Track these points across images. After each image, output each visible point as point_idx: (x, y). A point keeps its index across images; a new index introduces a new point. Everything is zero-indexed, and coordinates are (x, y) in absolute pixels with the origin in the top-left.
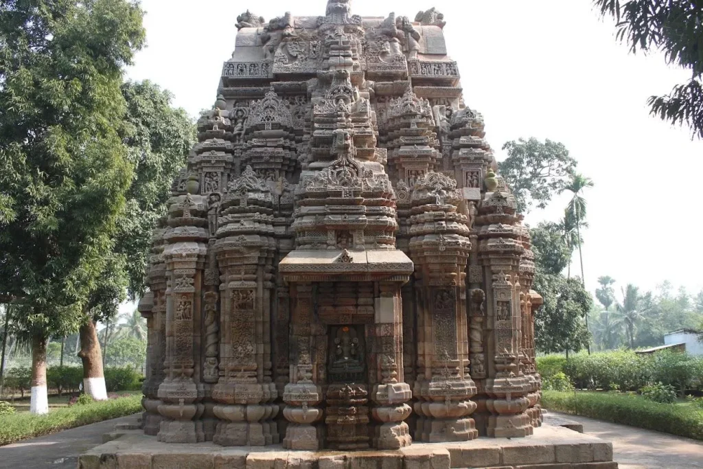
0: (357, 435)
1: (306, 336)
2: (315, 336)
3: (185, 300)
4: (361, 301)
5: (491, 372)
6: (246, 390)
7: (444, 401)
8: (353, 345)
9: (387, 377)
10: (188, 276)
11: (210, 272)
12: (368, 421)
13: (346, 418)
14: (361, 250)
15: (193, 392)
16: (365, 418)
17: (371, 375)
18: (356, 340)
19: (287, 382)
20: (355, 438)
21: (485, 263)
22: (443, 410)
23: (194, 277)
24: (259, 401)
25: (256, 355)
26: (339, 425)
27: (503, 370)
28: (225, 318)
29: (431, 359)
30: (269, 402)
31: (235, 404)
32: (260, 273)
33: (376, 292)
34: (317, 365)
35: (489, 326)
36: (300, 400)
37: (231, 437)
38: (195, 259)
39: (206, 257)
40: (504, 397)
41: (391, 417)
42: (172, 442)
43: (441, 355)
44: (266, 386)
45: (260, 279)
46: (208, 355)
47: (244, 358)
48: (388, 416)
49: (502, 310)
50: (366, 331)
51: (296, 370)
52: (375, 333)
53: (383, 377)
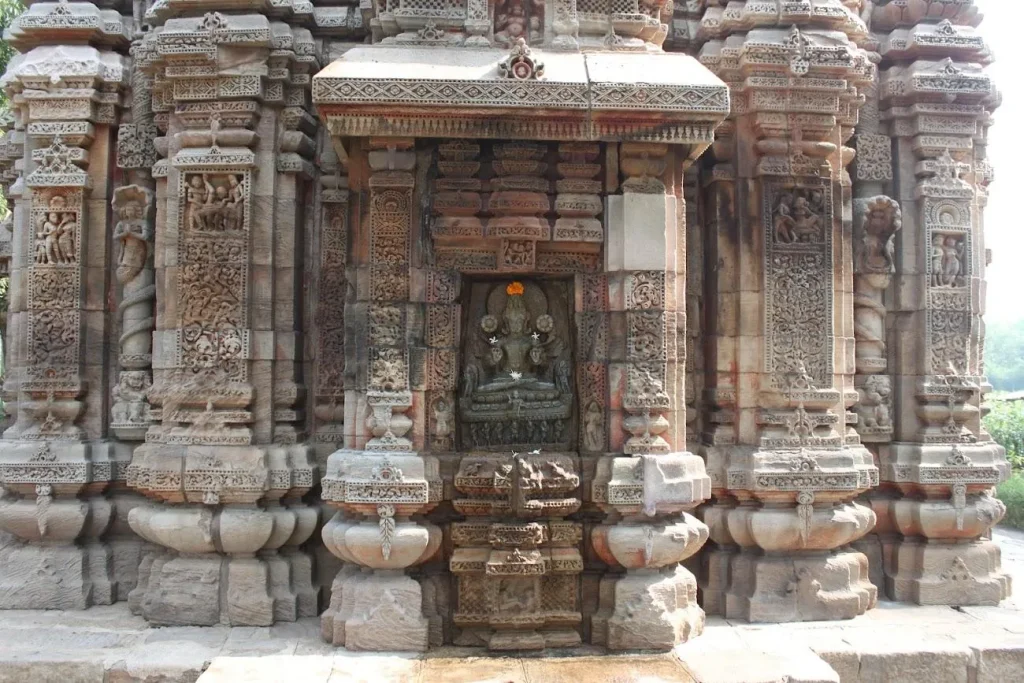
0: (545, 607)
1: (395, 304)
2: (422, 306)
3: (59, 208)
4: (566, 201)
5: (908, 425)
6: (218, 464)
7: (793, 505)
8: (535, 336)
9: (641, 435)
10: (69, 141)
11: (133, 131)
12: (579, 567)
13: (515, 558)
14: (566, 49)
15: (73, 468)
16: (570, 558)
17: (591, 428)
18: (545, 322)
19: (339, 443)
20: (538, 617)
21: (901, 130)
22: (791, 531)
23: (88, 145)
24: (258, 496)
25: (251, 362)
26: (491, 578)
27: (942, 422)
28: (165, 256)
29: (756, 385)
30: (287, 501)
31: (186, 504)
32: (266, 127)
33: (611, 176)
34: (428, 392)
35: (906, 302)
36: (371, 499)
37: (174, 599)
38: (90, 93)
39: (124, 90)
40: (946, 496)
41: (649, 553)
42: (14, 608)
43: (787, 375)
44: (279, 453)
45: (267, 144)
46: (123, 362)
47: (212, 372)
48: (642, 553)
49: (945, 260)
50: (578, 296)
51: (362, 410)
52: (606, 301)
53: (628, 435)
